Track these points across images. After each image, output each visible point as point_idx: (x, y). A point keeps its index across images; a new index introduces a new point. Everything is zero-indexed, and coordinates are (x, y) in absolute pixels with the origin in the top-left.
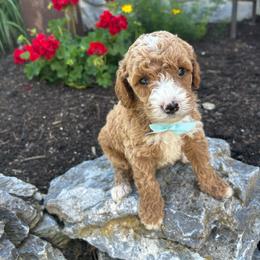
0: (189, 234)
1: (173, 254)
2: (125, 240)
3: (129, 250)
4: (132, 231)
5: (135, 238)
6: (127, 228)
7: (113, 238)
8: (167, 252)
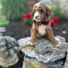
0: (41, 50)
1: (37, 55)
2: (29, 51)
3: (29, 54)
4: (31, 49)
5: (31, 51)
6: (30, 48)
7: (27, 50)
8: (36, 54)
